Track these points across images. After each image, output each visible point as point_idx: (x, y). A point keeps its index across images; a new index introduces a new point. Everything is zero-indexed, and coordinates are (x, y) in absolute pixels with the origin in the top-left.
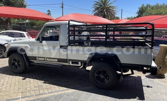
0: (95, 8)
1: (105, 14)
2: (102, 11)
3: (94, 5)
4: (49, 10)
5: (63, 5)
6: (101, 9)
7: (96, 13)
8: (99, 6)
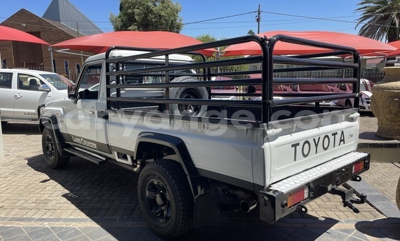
0: (364, 11)
1: (395, 24)
2: (386, 17)
3: (362, 3)
4: (251, 31)
5: (259, 14)
6: (383, 11)
7: (366, 24)
8: (376, 5)
